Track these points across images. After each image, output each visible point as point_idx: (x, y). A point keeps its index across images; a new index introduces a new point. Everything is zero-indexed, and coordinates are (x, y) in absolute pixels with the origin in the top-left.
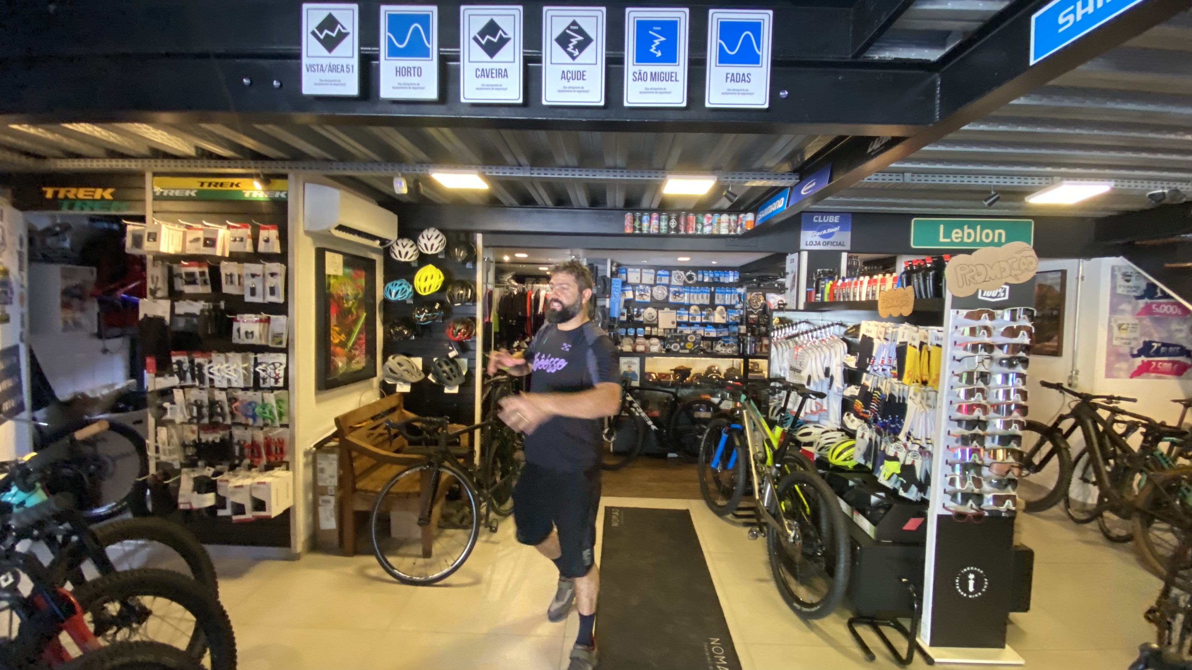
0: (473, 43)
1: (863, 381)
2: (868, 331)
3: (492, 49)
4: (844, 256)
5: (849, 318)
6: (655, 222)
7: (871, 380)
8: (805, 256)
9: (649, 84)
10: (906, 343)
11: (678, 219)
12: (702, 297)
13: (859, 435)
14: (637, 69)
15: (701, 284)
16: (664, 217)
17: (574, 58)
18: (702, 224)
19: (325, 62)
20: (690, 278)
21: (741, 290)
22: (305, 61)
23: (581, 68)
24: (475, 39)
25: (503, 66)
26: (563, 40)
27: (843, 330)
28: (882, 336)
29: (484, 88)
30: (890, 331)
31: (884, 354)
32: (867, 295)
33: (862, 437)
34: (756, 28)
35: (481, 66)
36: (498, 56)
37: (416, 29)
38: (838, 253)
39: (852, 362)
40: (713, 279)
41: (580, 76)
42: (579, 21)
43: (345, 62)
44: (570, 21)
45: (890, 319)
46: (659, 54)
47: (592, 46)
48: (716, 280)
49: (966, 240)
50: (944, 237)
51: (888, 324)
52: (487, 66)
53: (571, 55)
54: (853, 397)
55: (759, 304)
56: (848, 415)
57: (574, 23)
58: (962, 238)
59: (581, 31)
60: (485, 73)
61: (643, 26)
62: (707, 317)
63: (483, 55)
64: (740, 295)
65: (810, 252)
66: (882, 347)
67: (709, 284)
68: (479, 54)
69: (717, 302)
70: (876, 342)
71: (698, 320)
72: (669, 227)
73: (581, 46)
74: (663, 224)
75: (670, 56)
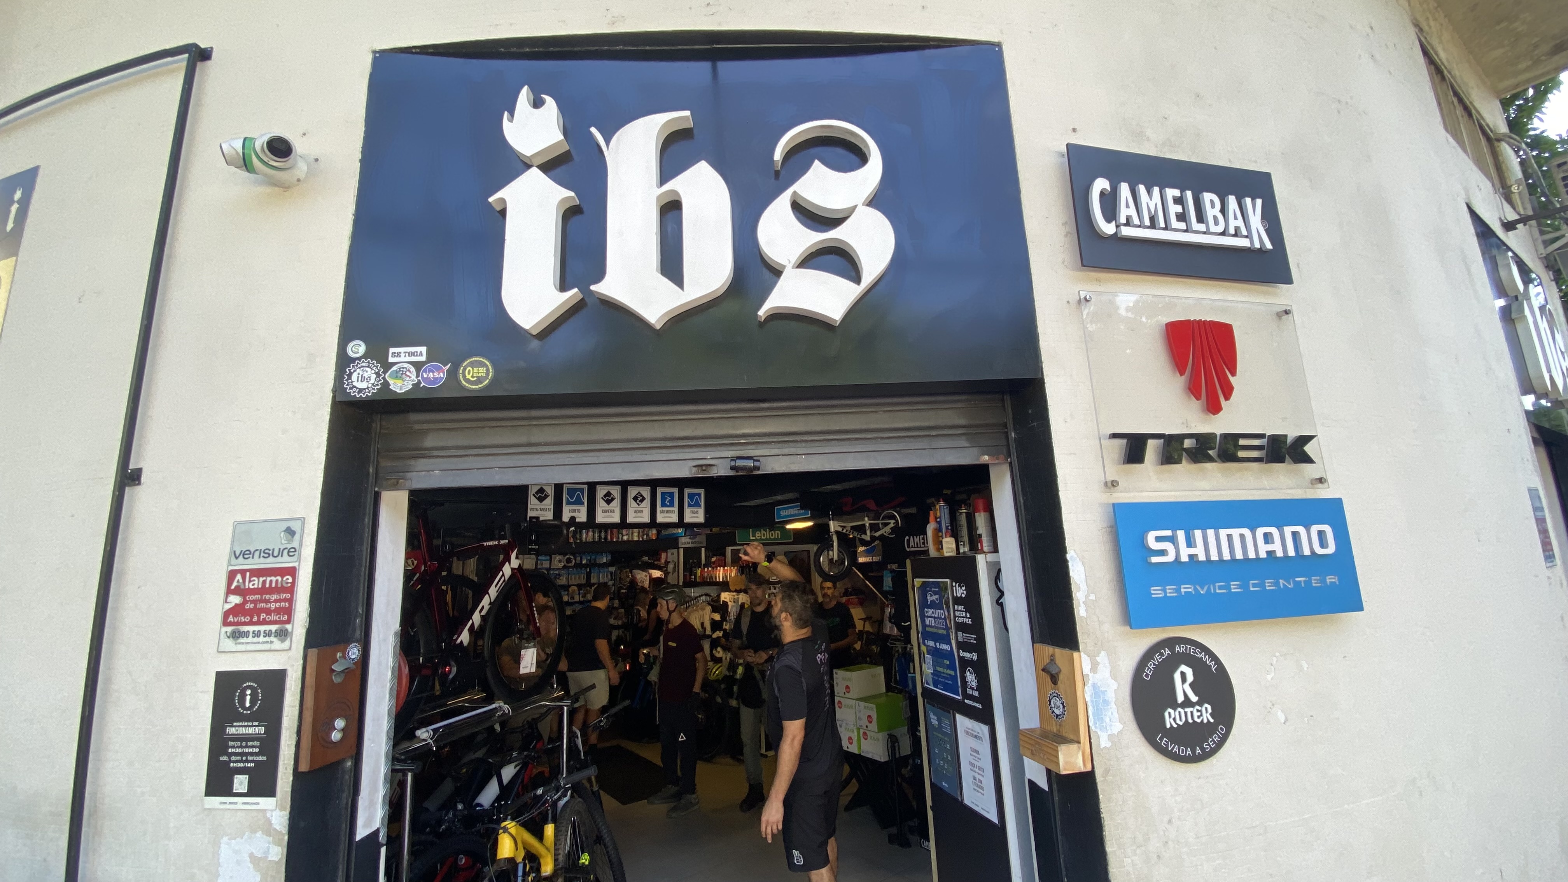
0: (601, 500)
1: (724, 627)
2: (725, 598)
3: (608, 502)
4: (703, 550)
5: (712, 591)
6: (591, 534)
7: (728, 625)
8: (681, 551)
9: (665, 514)
10: (744, 603)
11: (606, 533)
12: (579, 578)
13: (724, 658)
14: (661, 509)
15: (579, 566)
16: (597, 531)
17: (639, 505)
18: (622, 534)
19: (539, 507)
20: (569, 561)
21: (612, 569)
22: (529, 506)
23: (641, 509)
24: (602, 498)
25: (613, 509)
26: (635, 499)
27: (708, 599)
28: (732, 600)
29: (605, 517)
30: (736, 597)
31: (734, 610)
32: (723, 578)
33: (726, 659)
34: (699, 495)
35: (604, 509)
36: (611, 504)
37: (579, 494)
38: (700, 549)
39: (717, 617)
40: (590, 560)
41: (641, 512)
42: (641, 491)
43: (547, 507)
44: (638, 492)
45: (736, 591)
46: (668, 504)
47: (645, 501)
48: (593, 562)
49: (763, 538)
50: (752, 537)
51: (735, 593)
52: (607, 509)
53: (638, 504)
54: (719, 638)
55: (628, 580)
56: (716, 650)
57: (639, 493)
58: (761, 536)
59: (641, 495)
60: (605, 511)
61: (663, 494)
62: (584, 597)
63: (605, 504)
64: (611, 573)
65: (685, 549)
66: (732, 606)
67: (586, 566)
68: (603, 504)
69: (593, 581)
70: (730, 604)
71: (577, 599)
72: (600, 537)
73: (642, 501)
74: (597, 535)
75: (672, 504)
